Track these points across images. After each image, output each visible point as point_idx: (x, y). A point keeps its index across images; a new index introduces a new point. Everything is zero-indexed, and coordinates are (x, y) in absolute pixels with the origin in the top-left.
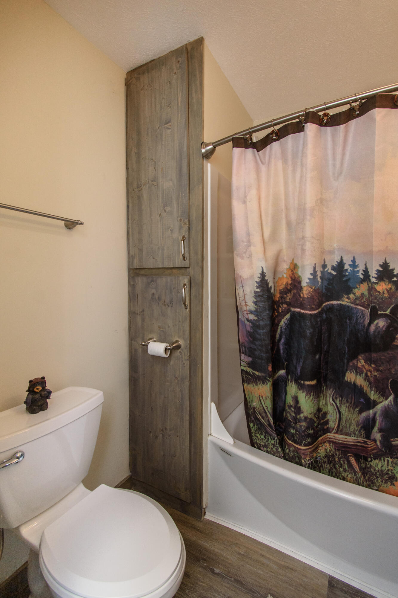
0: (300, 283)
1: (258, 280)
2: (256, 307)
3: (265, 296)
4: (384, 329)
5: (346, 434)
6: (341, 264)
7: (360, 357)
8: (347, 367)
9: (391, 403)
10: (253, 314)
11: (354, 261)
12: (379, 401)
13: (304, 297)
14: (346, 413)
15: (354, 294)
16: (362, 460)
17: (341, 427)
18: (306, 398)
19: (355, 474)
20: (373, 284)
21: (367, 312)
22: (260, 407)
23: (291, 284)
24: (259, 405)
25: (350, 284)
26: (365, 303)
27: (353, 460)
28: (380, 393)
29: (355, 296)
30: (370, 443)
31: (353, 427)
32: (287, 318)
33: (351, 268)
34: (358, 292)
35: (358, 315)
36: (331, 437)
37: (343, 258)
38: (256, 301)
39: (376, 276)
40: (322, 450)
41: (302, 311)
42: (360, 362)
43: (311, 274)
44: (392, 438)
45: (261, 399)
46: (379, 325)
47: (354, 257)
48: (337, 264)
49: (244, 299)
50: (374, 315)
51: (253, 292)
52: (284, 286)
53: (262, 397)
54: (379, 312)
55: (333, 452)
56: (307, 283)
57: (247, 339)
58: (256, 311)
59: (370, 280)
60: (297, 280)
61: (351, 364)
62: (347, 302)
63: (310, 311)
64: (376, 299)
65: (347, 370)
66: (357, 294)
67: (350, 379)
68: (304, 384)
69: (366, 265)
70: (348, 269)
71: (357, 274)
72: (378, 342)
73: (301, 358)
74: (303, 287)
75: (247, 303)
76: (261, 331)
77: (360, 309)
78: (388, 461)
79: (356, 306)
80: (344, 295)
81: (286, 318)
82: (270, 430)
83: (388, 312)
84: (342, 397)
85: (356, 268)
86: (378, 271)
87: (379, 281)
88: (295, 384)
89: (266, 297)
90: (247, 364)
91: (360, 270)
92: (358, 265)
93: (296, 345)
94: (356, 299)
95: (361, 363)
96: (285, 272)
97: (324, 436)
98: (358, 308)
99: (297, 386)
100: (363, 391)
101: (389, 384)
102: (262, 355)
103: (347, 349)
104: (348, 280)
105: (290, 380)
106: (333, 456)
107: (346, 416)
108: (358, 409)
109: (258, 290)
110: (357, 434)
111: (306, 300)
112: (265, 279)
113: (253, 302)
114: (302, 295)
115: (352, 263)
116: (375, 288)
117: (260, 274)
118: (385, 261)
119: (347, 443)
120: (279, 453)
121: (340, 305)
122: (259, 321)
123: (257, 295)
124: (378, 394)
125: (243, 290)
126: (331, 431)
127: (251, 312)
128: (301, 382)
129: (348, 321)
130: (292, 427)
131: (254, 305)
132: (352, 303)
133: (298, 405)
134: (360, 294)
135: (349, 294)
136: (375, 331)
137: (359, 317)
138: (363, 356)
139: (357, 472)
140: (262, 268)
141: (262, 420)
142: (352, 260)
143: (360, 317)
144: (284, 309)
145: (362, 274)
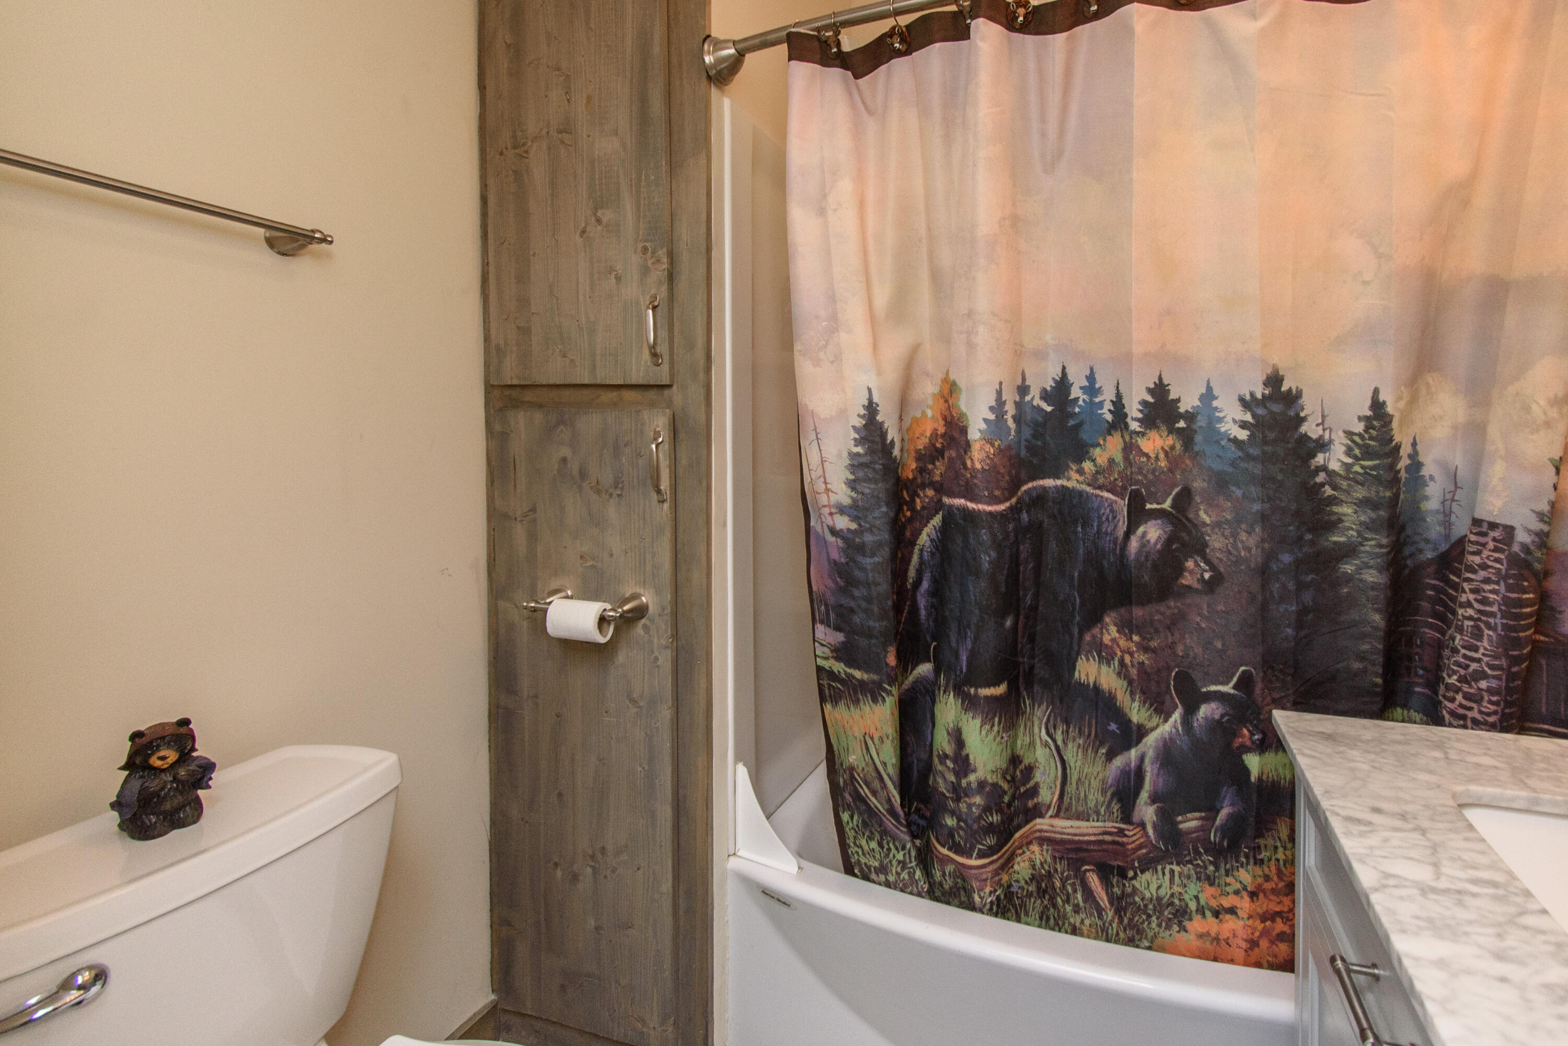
0: (964, 431)
1: (859, 422)
2: (854, 495)
3: (878, 467)
4: (1159, 546)
5: (1078, 817)
6: (1063, 384)
7: (1107, 620)
8: (1079, 645)
9: (1177, 731)
10: (845, 514)
11: (1091, 378)
12: (1149, 725)
13: (974, 469)
14: (1079, 763)
15: (1093, 461)
16: (1114, 876)
17: (1066, 799)
18: (981, 731)
19: (1100, 916)
20: (1134, 436)
21: (1122, 505)
22: (867, 764)
23: (943, 436)
24: (865, 760)
25: (1085, 436)
26: (1117, 482)
27: (1094, 880)
28: (1151, 705)
29: (1095, 465)
30: (1131, 833)
31: (1094, 797)
32: (936, 524)
33: (1085, 397)
34: (1101, 456)
35: (1103, 514)
36: (1045, 827)
37: (1067, 370)
38: (854, 481)
39: (1140, 416)
40: (1022, 864)
41: (971, 505)
42: (1107, 630)
43: (991, 409)
44: (1179, 814)
45: (869, 742)
46: (1148, 538)
47: (1092, 369)
48: (1053, 385)
49: (821, 473)
50: (1137, 514)
51: (845, 454)
52: (927, 440)
53: (872, 738)
54: (1148, 506)
55: (1049, 867)
56: (980, 431)
57: (831, 584)
58: (855, 506)
59: (1126, 426)
60: (956, 424)
61: (1088, 637)
62: (1078, 481)
63: (989, 504)
64: (1141, 473)
65: (1078, 653)
66: (1099, 461)
67: (1087, 675)
69: (1118, 387)
70: (1079, 398)
71: (1099, 412)
72: (1146, 578)
73: (969, 626)
74: (971, 444)
75: (829, 486)
76: (868, 560)
77: (1107, 499)
78: (1172, 871)
79: (1098, 492)
80: (1071, 465)
81: (934, 526)
82: (892, 824)
83: (1167, 505)
84: (1067, 722)
85: (1096, 397)
86: (1144, 403)
87: (1146, 428)
88: (954, 697)
89: (880, 469)
90: (832, 651)
91: (1105, 400)
92: (1101, 388)
93: (957, 594)
94: (1097, 472)
95: (1109, 634)
96: (930, 402)
97: (1028, 827)
98: (1102, 497)
99: (960, 700)
100: (1116, 703)
101: (1172, 682)
102: (871, 623)
103: (1078, 601)
104: (1080, 425)
105: (942, 688)
106: (1049, 875)
107: (1078, 768)
108: (1104, 751)
109: (859, 450)
110: (1103, 813)
111: (979, 476)
112: (878, 422)
113: (845, 483)
114: (969, 463)
115: (1088, 384)
116: (1138, 447)
117: (863, 406)
118: (1160, 378)
119: (1081, 838)
120: (917, 884)
121: (1061, 489)
122: (862, 532)
123: (856, 464)
124: (1149, 709)
125: (820, 450)
126: (1043, 812)
127: (842, 510)
128: (969, 690)
129: (1080, 529)
130: (948, 810)
131: (849, 491)
132: (1089, 485)
133: (964, 753)
134: (1106, 461)
135: (1081, 463)
136: (1139, 553)
137: (1104, 519)
138: (1113, 614)
139: (1103, 909)
140: (870, 390)
141: (873, 799)
142: (1086, 376)
143: (1107, 519)
144: (927, 500)
145: (1110, 410)
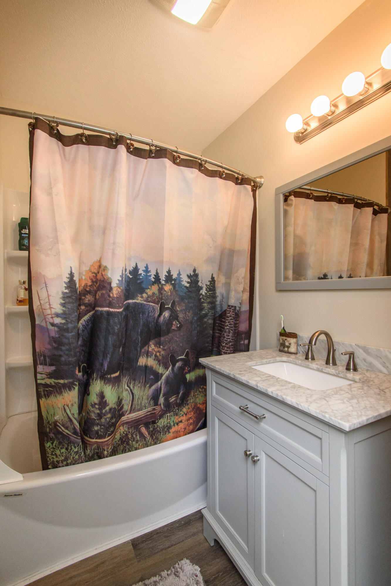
0: (110, 284)
1: (67, 280)
2: (64, 309)
3: (74, 297)
4: (168, 318)
5: (139, 410)
6: (136, 269)
7: (151, 343)
8: (140, 354)
9: (170, 373)
10: (60, 317)
11: (147, 267)
12: (163, 373)
13: (113, 297)
14: (139, 393)
15: (147, 293)
16: (150, 425)
17: (133, 406)
18: (111, 390)
19: (145, 440)
20: (163, 285)
21: (158, 307)
22: (64, 417)
24: (63, 415)
25: (143, 285)
26: (156, 300)
27: (143, 430)
28: (164, 367)
29: (147, 295)
30: (157, 409)
31: (145, 401)
32: (85, 319)
33: (144, 273)
34: (149, 292)
35: (150, 310)
36: (125, 419)
37: (138, 265)
38: (64, 303)
39: (165, 279)
40: (118, 435)
41: (111, 310)
42: (151, 347)
43: (120, 276)
45: (66, 407)
46: (165, 316)
47: (147, 265)
48: (133, 269)
49: (48, 301)
50: (162, 309)
51: (60, 293)
52: (82, 288)
53: (68, 406)
54: (166, 306)
55: (127, 432)
56: (117, 284)
57: (49, 347)
58: (64, 313)
59: (160, 283)
60: (106, 281)
61: (143, 350)
62: (141, 300)
64: (164, 296)
65: (140, 356)
66: (149, 293)
67: (142, 363)
68: (110, 377)
69: (157, 271)
70: (142, 273)
71: (149, 278)
72: (165, 328)
73: (108, 353)
74: (113, 288)
75: (51, 306)
76: (70, 334)
77: (151, 305)
78: (168, 416)
79: (148, 303)
80: (138, 295)
81: (84, 320)
82: (75, 437)
83: (170, 306)
84: (134, 380)
85: (148, 273)
86: (166, 276)
87: (166, 283)
88: (100, 380)
89: (75, 298)
90: (47, 375)
91: (152, 275)
92: (150, 271)
94: (148, 297)
95: (151, 348)
97: (120, 420)
98: (150, 305)
99: (103, 381)
100: (153, 369)
101: (169, 359)
102: (70, 359)
103: (140, 339)
104: (142, 282)
105: (95, 379)
106: (127, 435)
107: (138, 395)
108: (148, 386)
109: (67, 291)
110: (147, 406)
111: (115, 299)
112: (74, 280)
113: (60, 304)
114: (111, 295)
115: (145, 269)
116: (164, 289)
117: (69, 274)
118: (169, 269)
119: (139, 417)
120: (82, 458)
121: (134, 303)
122: (68, 323)
123: (65, 297)
124: (164, 368)
125: (47, 291)
126: (125, 414)
127: (57, 315)
128: (107, 376)
129: (141, 316)
130: (96, 424)
131: (62, 308)
132: (145, 301)
133: (104, 400)
134: (151, 293)
135: (142, 294)
136: (163, 320)
137: (150, 311)
138: (153, 341)
139: (146, 437)
140: (71, 268)
141: (66, 431)
142: (145, 267)
143: (151, 311)
144: (81, 310)
145: (153, 278)
